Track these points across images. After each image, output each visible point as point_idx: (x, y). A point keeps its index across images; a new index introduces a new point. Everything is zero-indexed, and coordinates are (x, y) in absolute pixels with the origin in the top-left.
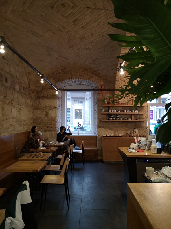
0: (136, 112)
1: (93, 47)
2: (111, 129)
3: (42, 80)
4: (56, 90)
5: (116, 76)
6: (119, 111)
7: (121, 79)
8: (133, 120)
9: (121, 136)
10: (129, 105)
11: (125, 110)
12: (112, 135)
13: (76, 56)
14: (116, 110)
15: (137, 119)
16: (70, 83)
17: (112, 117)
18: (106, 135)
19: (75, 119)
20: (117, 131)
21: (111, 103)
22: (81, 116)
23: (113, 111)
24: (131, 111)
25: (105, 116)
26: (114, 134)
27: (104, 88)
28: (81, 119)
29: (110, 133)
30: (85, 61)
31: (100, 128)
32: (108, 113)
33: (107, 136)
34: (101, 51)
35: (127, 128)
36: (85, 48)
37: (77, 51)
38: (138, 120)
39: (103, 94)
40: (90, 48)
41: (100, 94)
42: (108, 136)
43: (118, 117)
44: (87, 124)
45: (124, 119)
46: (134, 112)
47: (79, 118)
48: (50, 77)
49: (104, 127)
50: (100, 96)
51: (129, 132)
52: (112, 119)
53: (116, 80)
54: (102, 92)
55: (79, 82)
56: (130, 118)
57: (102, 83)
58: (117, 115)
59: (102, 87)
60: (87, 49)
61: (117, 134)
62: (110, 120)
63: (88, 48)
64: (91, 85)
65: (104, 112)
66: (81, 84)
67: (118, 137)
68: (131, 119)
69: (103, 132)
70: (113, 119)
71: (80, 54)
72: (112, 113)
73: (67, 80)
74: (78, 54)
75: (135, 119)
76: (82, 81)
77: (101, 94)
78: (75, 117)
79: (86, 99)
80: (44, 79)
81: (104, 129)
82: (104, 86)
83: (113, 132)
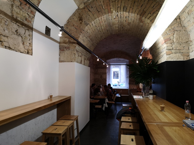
3: (98, 59)
4: (107, 65)
19: (113, 78)
22: (118, 76)
28: (118, 78)
31: (130, 84)
33: (134, 89)
44: (123, 83)
47: (116, 78)
48: (103, 57)
59: (131, 62)
64: (126, 61)
66: (120, 60)
73: (112, 59)
78: (113, 77)
80: (99, 59)
81: (132, 85)
83: (136, 86)
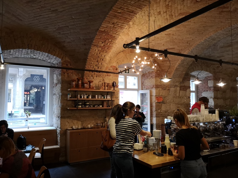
0: (109, 98)
1: (64, 10)
2: (78, 119)
4: (2, 63)
5: (88, 53)
6: (90, 97)
7: (94, 58)
8: (105, 107)
9: (90, 127)
10: (101, 90)
11: (97, 96)
12: (80, 128)
13: (35, 17)
14: (86, 96)
15: (109, 107)
16: (17, 53)
17: (81, 104)
18: (72, 127)
20: (86, 121)
21: (80, 86)
23: (82, 97)
24: (103, 97)
25: (70, 103)
26: (82, 125)
27: (70, 66)
29: (77, 125)
30: (47, 27)
31: (63, 118)
32: (76, 99)
33: (73, 129)
34: (73, 17)
35: (97, 117)
36: (52, 9)
37: (39, 10)
38: (111, 108)
39: (68, 74)
40: (59, 10)
41: (64, 73)
42: (75, 128)
43: (88, 103)
44: (19, 109)
45: (94, 107)
46: (107, 98)
49: (69, 117)
50: (64, 76)
51: (99, 122)
52: (80, 106)
53: (88, 57)
54: (67, 71)
55: (32, 55)
56: (101, 105)
57: (67, 59)
58: (85, 101)
59: (67, 65)
60: (54, 10)
61: (85, 125)
62: (78, 108)
63: (56, 10)
64: (49, 61)
65: (71, 98)
66: (34, 57)
67: (87, 130)
68: (103, 107)
69: (67, 123)
70: (82, 107)
71: (41, 15)
72: (81, 99)
73: (15, 50)
74: (38, 15)
75: (107, 107)
76: (38, 54)
77: (66, 74)
79: (17, 76)
81: (68, 120)
82: (70, 64)
83: (80, 123)
